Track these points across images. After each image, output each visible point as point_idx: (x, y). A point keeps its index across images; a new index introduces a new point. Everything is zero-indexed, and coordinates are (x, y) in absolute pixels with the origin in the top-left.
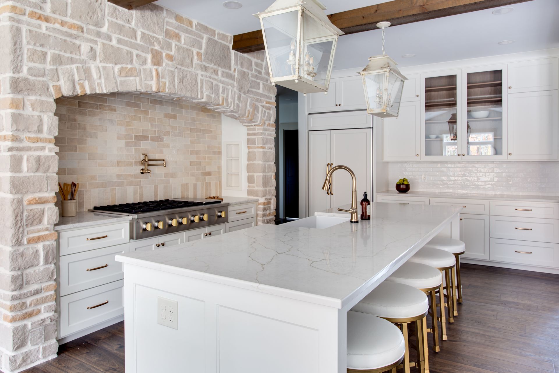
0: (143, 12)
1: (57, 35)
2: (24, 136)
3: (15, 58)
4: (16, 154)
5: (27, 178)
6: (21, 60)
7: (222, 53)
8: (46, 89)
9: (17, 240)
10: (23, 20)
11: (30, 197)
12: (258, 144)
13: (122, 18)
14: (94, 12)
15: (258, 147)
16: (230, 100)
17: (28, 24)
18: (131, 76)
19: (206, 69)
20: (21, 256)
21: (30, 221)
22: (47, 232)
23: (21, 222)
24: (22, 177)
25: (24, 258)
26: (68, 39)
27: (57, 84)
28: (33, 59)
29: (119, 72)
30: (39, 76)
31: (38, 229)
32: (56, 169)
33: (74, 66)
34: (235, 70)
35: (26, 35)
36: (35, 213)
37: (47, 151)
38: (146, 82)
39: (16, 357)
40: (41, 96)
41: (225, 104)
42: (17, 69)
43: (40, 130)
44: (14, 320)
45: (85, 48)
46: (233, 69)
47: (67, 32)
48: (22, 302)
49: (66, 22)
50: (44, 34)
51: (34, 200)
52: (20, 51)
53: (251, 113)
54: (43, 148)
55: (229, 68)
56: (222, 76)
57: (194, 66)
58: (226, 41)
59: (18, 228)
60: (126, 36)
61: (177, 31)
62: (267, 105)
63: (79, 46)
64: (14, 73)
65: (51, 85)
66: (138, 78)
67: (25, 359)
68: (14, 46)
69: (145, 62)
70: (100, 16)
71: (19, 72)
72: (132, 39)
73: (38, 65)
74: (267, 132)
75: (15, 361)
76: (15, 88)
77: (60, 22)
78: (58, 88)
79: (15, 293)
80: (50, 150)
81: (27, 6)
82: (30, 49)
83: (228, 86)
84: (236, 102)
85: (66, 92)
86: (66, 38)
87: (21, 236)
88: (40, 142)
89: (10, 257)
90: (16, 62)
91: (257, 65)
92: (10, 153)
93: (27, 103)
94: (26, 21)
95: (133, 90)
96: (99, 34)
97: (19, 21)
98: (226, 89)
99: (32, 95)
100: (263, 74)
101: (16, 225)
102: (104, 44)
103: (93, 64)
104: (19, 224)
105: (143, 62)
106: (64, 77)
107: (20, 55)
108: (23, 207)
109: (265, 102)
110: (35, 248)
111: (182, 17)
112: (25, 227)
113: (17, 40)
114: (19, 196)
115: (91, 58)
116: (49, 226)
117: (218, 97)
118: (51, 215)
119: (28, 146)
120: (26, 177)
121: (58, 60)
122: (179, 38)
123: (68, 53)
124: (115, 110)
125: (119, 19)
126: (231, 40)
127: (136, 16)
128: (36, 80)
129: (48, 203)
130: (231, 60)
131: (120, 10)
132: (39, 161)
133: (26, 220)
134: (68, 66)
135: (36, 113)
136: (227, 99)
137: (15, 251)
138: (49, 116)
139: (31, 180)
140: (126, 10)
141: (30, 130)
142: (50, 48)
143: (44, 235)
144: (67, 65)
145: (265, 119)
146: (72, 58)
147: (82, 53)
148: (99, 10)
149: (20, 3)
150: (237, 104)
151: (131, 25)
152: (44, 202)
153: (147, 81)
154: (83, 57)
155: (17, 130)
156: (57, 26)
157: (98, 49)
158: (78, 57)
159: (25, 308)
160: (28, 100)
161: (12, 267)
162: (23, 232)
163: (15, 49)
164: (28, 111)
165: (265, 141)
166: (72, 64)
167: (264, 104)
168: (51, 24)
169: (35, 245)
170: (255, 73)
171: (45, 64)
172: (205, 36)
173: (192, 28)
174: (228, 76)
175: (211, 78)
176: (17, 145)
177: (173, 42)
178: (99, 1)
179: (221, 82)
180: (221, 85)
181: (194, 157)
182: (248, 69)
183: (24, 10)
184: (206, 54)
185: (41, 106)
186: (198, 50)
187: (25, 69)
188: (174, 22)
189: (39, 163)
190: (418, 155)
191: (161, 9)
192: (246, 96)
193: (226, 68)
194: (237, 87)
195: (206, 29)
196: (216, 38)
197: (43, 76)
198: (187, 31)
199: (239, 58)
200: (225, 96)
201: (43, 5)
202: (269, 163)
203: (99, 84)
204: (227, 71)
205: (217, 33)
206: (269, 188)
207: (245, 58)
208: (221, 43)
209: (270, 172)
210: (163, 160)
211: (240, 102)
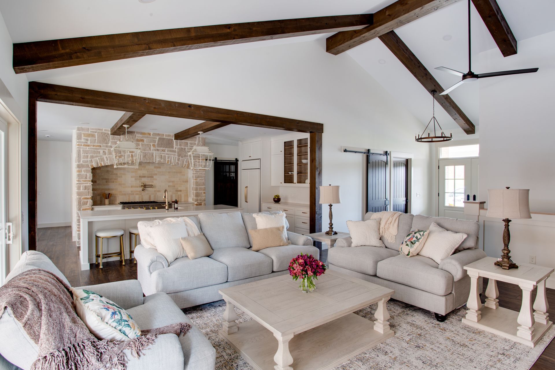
1: (92, 150)
2: (81, 180)
4: (79, 185)
6: (80, 159)
7: (168, 142)
9: (79, 209)
11: (83, 197)
12: (194, 178)
13: (117, 139)
14: (105, 140)
15: (194, 180)
16: (172, 161)
17: (83, 148)
19: (158, 150)
22: (89, 208)
24: (81, 191)
26: (96, 150)
27: (92, 164)
28: (84, 158)
31: (86, 206)
32: (92, 189)
33: (97, 158)
34: (176, 148)
35: (82, 152)
36: (85, 202)
37: (88, 184)
40: (86, 168)
41: (169, 163)
42: (79, 161)
43: (86, 178)
44: (78, 231)
47: (95, 148)
49: (95, 145)
50: (87, 150)
53: (186, 165)
54: (87, 183)
55: (173, 147)
56: (167, 152)
57: (151, 150)
58: (170, 137)
61: (142, 139)
63: (100, 152)
64: (78, 163)
65: (89, 165)
68: (79, 155)
70: (107, 140)
71: (80, 162)
73: (86, 159)
74: (198, 173)
76: (79, 167)
78: (92, 165)
79: (79, 223)
80: (90, 184)
81: (82, 143)
82: (83, 155)
83: (171, 155)
84: (177, 161)
85: (95, 166)
86: (94, 150)
88: (86, 181)
91: (191, 144)
92: (77, 185)
93: (82, 170)
96: (107, 146)
97: (80, 148)
99: (84, 168)
101: (79, 205)
102: (109, 149)
103: (105, 156)
106: (94, 162)
107: (80, 157)
108: (81, 200)
111: (145, 133)
113: (79, 153)
114: (80, 197)
115: (104, 154)
116: (89, 206)
117: (165, 161)
118: (90, 203)
119: (83, 183)
121: (92, 157)
122: (143, 141)
123: (96, 154)
125: (115, 140)
126: (173, 137)
127: (123, 137)
128: (85, 164)
130: (173, 144)
131: (116, 137)
133: (82, 204)
134: (96, 158)
135: (85, 173)
136: (171, 161)
138: (89, 174)
139: (83, 192)
140: (118, 136)
141: (83, 178)
142: (89, 154)
143: (87, 208)
146: (97, 156)
150: (177, 162)
152: (87, 199)
154: (101, 155)
155: (79, 178)
156: (92, 147)
157: (107, 151)
158: (99, 155)
161: (78, 216)
162: (81, 207)
165: (197, 177)
168: (90, 147)
170: (189, 147)
171: (88, 159)
172: (158, 137)
173: (150, 136)
174: (171, 151)
175: (161, 153)
176: (79, 182)
177: (140, 143)
178: (107, 136)
179: (167, 154)
180: (167, 156)
181: (171, 184)
182: (185, 147)
183: (82, 145)
184: (158, 144)
185: (87, 171)
186: (153, 144)
187: (82, 161)
188: (141, 135)
189: (86, 188)
190: (281, 183)
191: (134, 132)
192: (183, 158)
193: (170, 148)
194: (177, 155)
195: (159, 134)
196: (164, 137)
197: (87, 162)
198: (147, 137)
199: (178, 143)
200: (169, 160)
201: (88, 142)
202: (200, 187)
203: (107, 162)
204: (171, 149)
205: (165, 135)
206: (200, 198)
207: (182, 142)
208: (167, 139)
209: (201, 190)
210: (152, 185)
211: (179, 161)
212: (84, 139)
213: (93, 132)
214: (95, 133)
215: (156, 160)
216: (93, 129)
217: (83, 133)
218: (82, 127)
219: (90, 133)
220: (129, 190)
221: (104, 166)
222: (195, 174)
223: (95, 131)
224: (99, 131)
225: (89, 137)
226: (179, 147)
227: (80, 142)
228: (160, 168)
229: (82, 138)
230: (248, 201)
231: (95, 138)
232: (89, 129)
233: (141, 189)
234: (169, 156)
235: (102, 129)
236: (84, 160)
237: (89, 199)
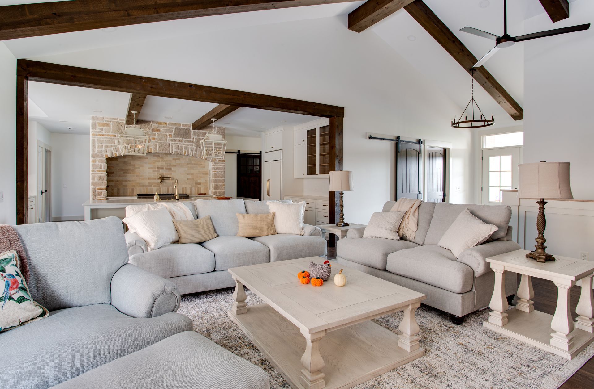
0: (141, 125)
1: (107, 139)
2: (96, 170)
3: (93, 148)
6: (95, 148)
7: (185, 132)
8: (102, 156)
9: (94, 199)
11: (98, 187)
14: (120, 129)
16: (190, 152)
17: (97, 138)
19: (175, 140)
21: (98, 195)
22: (103, 198)
23: (95, 194)
26: (110, 140)
30: (100, 152)
31: (101, 196)
32: (106, 180)
33: (112, 148)
34: (193, 138)
35: (96, 141)
36: (100, 192)
40: (101, 158)
41: (186, 154)
43: (101, 168)
47: (110, 138)
49: (109, 135)
50: (102, 140)
52: (95, 146)
54: (102, 173)
55: (190, 138)
56: (184, 142)
57: (168, 140)
58: (188, 126)
61: (158, 128)
63: (114, 142)
64: (93, 152)
65: (104, 155)
70: (122, 130)
73: (100, 149)
74: (217, 165)
76: (93, 157)
78: (107, 155)
80: (104, 174)
82: (98, 145)
83: (189, 146)
85: (110, 156)
92: (92, 175)
93: (97, 160)
97: (95, 137)
99: (98, 158)
101: (93, 195)
102: (123, 139)
106: (109, 152)
108: (96, 190)
111: (161, 122)
113: (94, 143)
114: (95, 187)
116: (104, 196)
117: (182, 151)
118: (104, 193)
119: (97, 173)
120: (96, 182)
121: (107, 147)
122: (159, 131)
123: (110, 144)
126: (190, 126)
128: (99, 154)
130: (191, 135)
134: (110, 148)
135: (100, 163)
136: (188, 152)
138: (104, 164)
139: (98, 183)
141: (98, 168)
142: (104, 144)
146: (112, 145)
148: (122, 128)
150: (195, 153)
152: (102, 189)
154: (116, 144)
155: (93, 168)
156: (107, 137)
158: (114, 145)
162: (96, 197)
165: (216, 169)
168: (105, 137)
171: (102, 149)
172: (174, 127)
173: (167, 125)
174: (188, 141)
175: (178, 144)
176: (94, 173)
177: (156, 133)
178: (122, 125)
179: (184, 144)
180: (184, 146)
181: (190, 176)
182: (203, 137)
183: (97, 134)
184: (175, 134)
185: (101, 161)
186: (170, 134)
187: (96, 151)
188: (157, 125)
189: (100, 178)
190: (304, 175)
191: (150, 122)
193: (187, 138)
194: (194, 146)
195: (175, 124)
196: (181, 127)
198: (164, 127)
199: (196, 133)
200: (187, 150)
201: (102, 131)
202: (218, 178)
203: (122, 153)
204: (188, 139)
205: (182, 125)
206: (219, 191)
207: (200, 132)
208: (184, 128)
209: (220, 183)
210: (170, 177)
211: (197, 152)
212: (99, 128)
213: (108, 121)
214: (110, 123)
215: (172, 150)
216: (108, 118)
217: (97, 123)
218: (96, 117)
219: (104, 122)
220: (146, 182)
221: (119, 156)
222: (214, 165)
223: (110, 120)
224: (113, 120)
225: (103, 127)
226: (196, 137)
227: (95, 132)
228: (178, 159)
229: (97, 127)
230: (270, 194)
231: (110, 128)
232: (103, 118)
233: (159, 181)
234: (186, 147)
235: (117, 119)
236: (98, 149)
237: (104, 189)
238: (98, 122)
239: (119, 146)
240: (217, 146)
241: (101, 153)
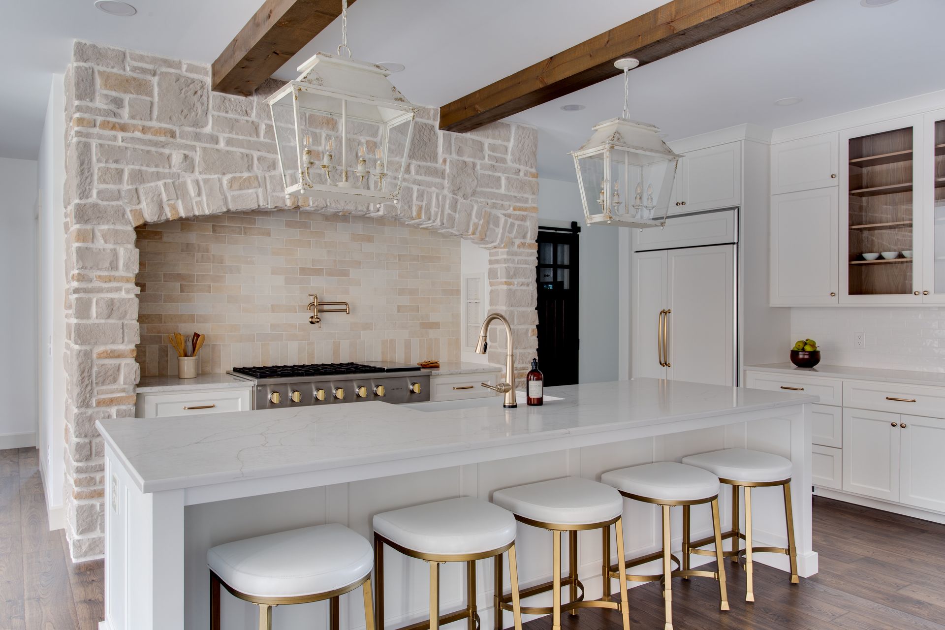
1: (137, 146)
2: (94, 274)
3: (82, 181)
4: (84, 296)
5: (96, 325)
6: (90, 183)
7: (418, 137)
8: (121, 215)
9: (84, 400)
10: (93, 134)
11: (100, 349)
12: (501, 278)
13: (235, 110)
14: (191, 108)
15: (501, 283)
16: (433, 209)
17: (100, 137)
18: (248, 188)
20: (89, 421)
21: (101, 379)
22: (123, 394)
23: (88, 380)
24: (90, 324)
25: (92, 424)
26: (153, 149)
27: (138, 207)
28: (104, 180)
29: (230, 184)
30: (113, 200)
31: (111, 389)
32: (136, 316)
33: (160, 183)
34: (445, 161)
35: (96, 151)
36: (107, 369)
37: (123, 292)
38: (274, 194)
39: (81, 542)
40: (115, 225)
41: (423, 217)
42: (84, 193)
43: (114, 266)
44: (78, 496)
45: (177, 158)
46: (440, 160)
47: (150, 141)
48: (90, 477)
49: (150, 128)
50: (119, 147)
51: (105, 353)
52: (88, 172)
53: (480, 228)
54: (118, 289)
55: (434, 158)
56: (417, 173)
58: (426, 117)
59: (84, 386)
60: (240, 133)
61: (330, 115)
62: (517, 213)
63: (169, 157)
64: (81, 199)
65: (128, 210)
66: (260, 191)
67: (93, 546)
68: (81, 166)
69: (273, 165)
70: (200, 111)
71: (87, 198)
72: (250, 136)
73: (111, 186)
74: (516, 258)
75: (80, 546)
76: (81, 218)
77: (141, 129)
78: (139, 213)
79: (80, 464)
80: (127, 291)
81: (97, 115)
82: (101, 167)
83: (431, 187)
84: (447, 211)
85: (150, 216)
86: (149, 148)
87: (88, 396)
88: (114, 281)
89: (74, 421)
90: (83, 186)
91: (493, 148)
92: (76, 296)
93: (98, 234)
94: (97, 134)
95: (252, 207)
96: (197, 137)
97: (88, 135)
98: (426, 192)
99: (103, 224)
100: (509, 161)
101: (82, 383)
102: (204, 149)
103: (190, 177)
104: (86, 382)
105: (268, 167)
106: (146, 199)
107: (89, 176)
108: (92, 361)
109: (512, 208)
110: (108, 412)
112: (94, 385)
113: (85, 159)
114: (88, 348)
115: (186, 169)
116: (126, 386)
117: (410, 207)
118: (129, 373)
119: (99, 287)
120: (94, 324)
121: (138, 177)
122: (333, 124)
123: (152, 167)
124: (269, 234)
125: (230, 112)
126: (435, 116)
127: (258, 104)
128: (109, 205)
129: (124, 357)
130: (437, 147)
131: (233, 100)
132: (112, 305)
133: (96, 377)
134: (152, 184)
135: (110, 246)
136: (428, 209)
137: (81, 413)
138: (126, 249)
139: (101, 328)
140: (242, 98)
141: (100, 267)
142: (127, 164)
143: (119, 397)
144: (152, 182)
145: (513, 236)
146: (158, 172)
147: (173, 164)
148: (198, 105)
149: (89, 113)
150: (449, 214)
151: (250, 117)
152: (118, 357)
153: (276, 192)
154: (174, 170)
155: (85, 267)
156: (138, 134)
157: (197, 157)
158: (167, 171)
159: (93, 484)
160: (99, 230)
161: (77, 433)
162: (91, 391)
163: (82, 170)
164: (100, 243)
165: (512, 273)
166: (159, 180)
167: (511, 211)
168: (129, 134)
169: (108, 409)
170: (489, 162)
171: (121, 184)
174: (428, 171)
176: (84, 285)
177: (324, 132)
178: (199, 93)
179: (415, 182)
180: (415, 187)
181: (406, 301)
183: (95, 120)
185: (117, 237)
186: (368, 138)
187: (94, 193)
189: (111, 308)
190: (833, 295)
192: (468, 201)
193: (426, 161)
194: (449, 188)
197: (118, 200)
199: (453, 142)
200: (424, 204)
201: (119, 111)
202: (521, 309)
203: (199, 203)
204: (429, 164)
206: (521, 351)
207: (466, 139)
209: (524, 324)
210: (345, 304)
211: (455, 212)
212: (106, 96)
213: (144, 71)
214: (152, 77)
216: (142, 58)
217: (99, 72)
218: (94, 46)
219: (128, 73)
221: (186, 218)
222: (505, 261)
223: (150, 66)
224: (164, 69)
225: (125, 92)
227: (88, 110)
229: (97, 94)
231: (149, 99)
233: (307, 316)
234: (423, 192)
235: (180, 63)
236: (103, 186)
237: (126, 357)
238: (102, 68)
239: (187, 175)
240: (516, 194)
241: (114, 203)
